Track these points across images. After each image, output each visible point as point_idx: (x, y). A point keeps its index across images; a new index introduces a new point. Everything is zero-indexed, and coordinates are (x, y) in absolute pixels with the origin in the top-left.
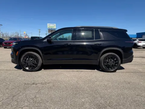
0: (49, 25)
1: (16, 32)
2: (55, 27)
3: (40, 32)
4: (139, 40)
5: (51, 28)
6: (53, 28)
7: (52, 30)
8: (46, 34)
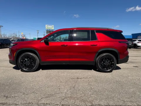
0: (47, 26)
1: (14, 33)
2: (53, 28)
3: (38, 33)
4: (138, 41)
5: (49, 29)
6: (51, 29)
7: (50, 31)
8: (44, 35)
